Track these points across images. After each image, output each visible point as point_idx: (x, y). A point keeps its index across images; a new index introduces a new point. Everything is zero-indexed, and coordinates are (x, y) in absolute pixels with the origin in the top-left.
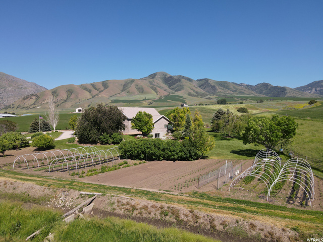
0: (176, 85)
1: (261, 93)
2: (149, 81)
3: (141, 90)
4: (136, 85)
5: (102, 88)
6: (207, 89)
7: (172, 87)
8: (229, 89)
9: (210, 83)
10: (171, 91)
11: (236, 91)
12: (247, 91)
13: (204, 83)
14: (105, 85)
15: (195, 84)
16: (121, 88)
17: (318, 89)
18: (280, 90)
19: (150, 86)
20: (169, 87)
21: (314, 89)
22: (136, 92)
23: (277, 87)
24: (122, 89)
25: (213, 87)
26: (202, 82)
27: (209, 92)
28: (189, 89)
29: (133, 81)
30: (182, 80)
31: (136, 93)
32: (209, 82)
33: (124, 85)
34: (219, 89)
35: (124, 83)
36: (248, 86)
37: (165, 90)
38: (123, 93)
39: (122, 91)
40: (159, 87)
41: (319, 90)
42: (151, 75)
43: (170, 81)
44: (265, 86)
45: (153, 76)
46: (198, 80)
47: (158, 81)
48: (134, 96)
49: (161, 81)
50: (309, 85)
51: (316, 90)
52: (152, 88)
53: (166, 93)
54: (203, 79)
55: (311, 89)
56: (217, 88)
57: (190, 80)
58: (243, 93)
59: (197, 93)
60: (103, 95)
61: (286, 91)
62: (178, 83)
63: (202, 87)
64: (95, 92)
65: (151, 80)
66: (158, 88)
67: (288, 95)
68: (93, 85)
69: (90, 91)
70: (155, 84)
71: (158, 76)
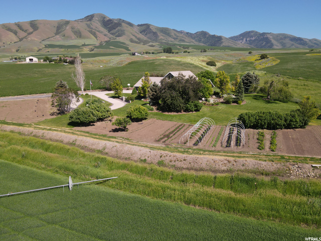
0: (117, 29)
1: (200, 41)
2: (87, 24)
3: (79, 34)
4: (73, 28)
5: (31, 30)
6: (148, 35)
7: (112, 32)
8: (170, 36)
9: (152, 29)
10: (111, 36)
11: (177, 39)
12: (187, 39)
13: (146, 29)
14: (34, 25)
15: (136, 29)
16: (55, 30)
17: (248, 39)
18: (216, 39)
19: (88, 29)
20: (109, 32)
21: (245, 40)
22: (73, 36)
23: (214, 36)
24: (55, 32)
25: (155, 33)
26: (143, 28)
27: (150, 39)
28: (131, 35)
29: (67, 23)
30: (123, 24)
31: (73, 38)
32: (151, 27)
33: (58, 27)
34: (161, 36)
35: (56, 25)
36: (187, 33)
37: (105, 35)
38: (58, 36)
39: (57, 33)
40: (98, 31)
41: (249, 41)
42: (88, 16)
43: (111, 25)
44: (204, 34)
45: (90, 18)
46: (139, 25)
47: (97, 24)
48: (71, 41)
49: (99, 24)
50: (241, 35)
51: (246, 40)
52: (91, 32)
53: (106, 39)
54: (144, 25)
55: (242, 39)
56: (159, 34)
57: (130, 24)
58: (183, 41)
59: (139, 39)
60: (33, 38)
61: (222, 41)
62: (119, 28)
63: (143, 33)
64: (22, 34)
65: (89, 23)
66: (97, 33)
67: (224, 44)
68: (19, 25)
69: (15, 33)
70: (94, 27)
71: (95, 18)
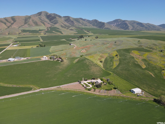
0: (54, 20)
1: (94, 25)
2: (39, 18)
3: (36, 24)
4: (33, 20)
5: (12, 22)
6: (69, 22)
7: (52, 21)
8: (80, 23)
9: (71, 19)
10: (51, 24)
11: (83, 24)
12: (88, 24)
13: (67, 19)
14: (13, 19)
15: (63, 19)
16: (24, 21)
17: (117, 23)
18: (102, 24)
19: (40, 21)
20: (50, 21)
21: (115, 24)
23: (101, 22)
24: (24, 22)
25: (72, 22)
26: (67, 18)
27: (70, 25)
28: (61, 23)
29: (30, 17)
30: (57, 17)
31: (34, 26)
32: (70, 18)
33: (25, 20)
34: (76, 23)
36: (88, 20)
37: (48, 23)
38: (26, 25)
39: (25, 23)
41: (117, 24)
42: (39, 13)
43: (52, 18)
44: (96, 21)
45: (40, 14)
46: (64, 17)
47: (44, 17)
48: (33, 27)
49: (45, 17)
50: (114, 21)
51: (116, 24)
52: (42, 22)
53: (50, 26)
54: (67, 17)
55: (114, 23)
56: (74, 22)
57: (60, 17)
58: (86, 25)
59: (65, 25)
60: (14, 26)
61: (105, 25)
62: (55, 19)
63: (66, 21)
64: (9, 24)
65: (40, 16)
66: (45, 22)
67: (105, 27)
68: (6, 19)
69: (5, 24)
70: (43, 19)
71: (43, 14)
